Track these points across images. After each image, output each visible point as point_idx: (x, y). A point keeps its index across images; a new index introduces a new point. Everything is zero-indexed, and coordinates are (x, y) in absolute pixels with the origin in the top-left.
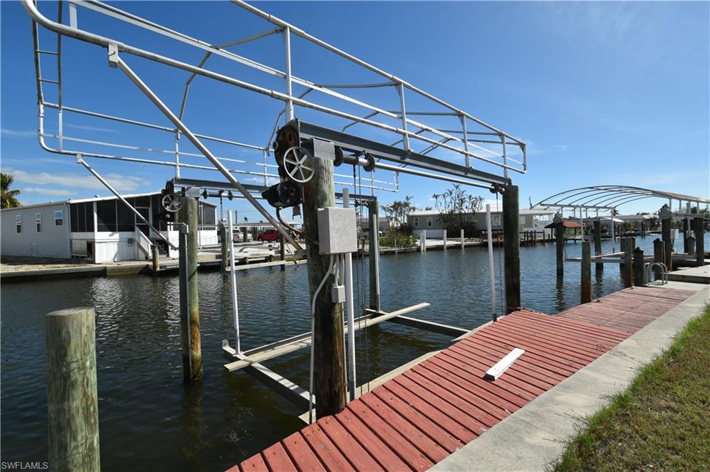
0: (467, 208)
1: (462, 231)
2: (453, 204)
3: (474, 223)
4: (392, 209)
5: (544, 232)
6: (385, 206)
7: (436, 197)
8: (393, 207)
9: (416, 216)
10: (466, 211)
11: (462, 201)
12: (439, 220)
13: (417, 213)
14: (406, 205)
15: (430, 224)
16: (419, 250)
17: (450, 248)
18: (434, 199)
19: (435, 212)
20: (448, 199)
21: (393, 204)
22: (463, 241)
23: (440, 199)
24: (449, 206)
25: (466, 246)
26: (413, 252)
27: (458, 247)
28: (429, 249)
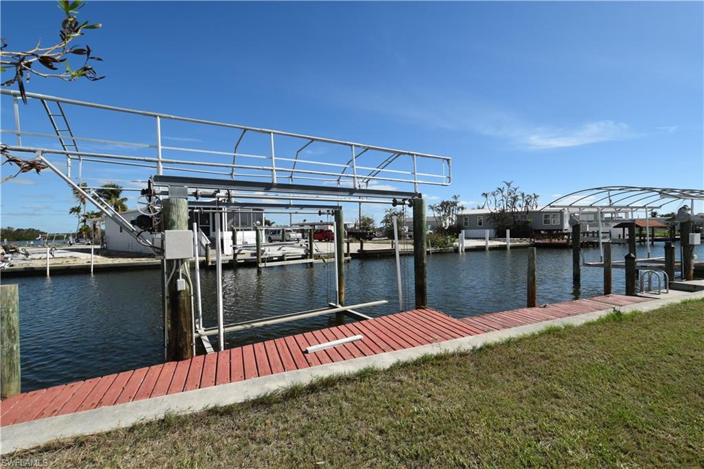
0: (520, 206)
1: (508, 232)
2: (505, 202)
3: (528, 222)
4: (440, 208)
5: (610, 233)
6: (432, 205)
7: (486, 195)
8: (442, 206)
9: (465, 215)
10: (519, 210)
11: (515, 199)
12: (489, 219)
13: (465, 212)
14: (455, 204)
15: (480, 224)
16: (456, 250)
17: (493, 249)
18: (484, 198)
19: (486, 211)
20: (499, 197)
21: (440, 203)
22: (508, 242)
23: (491, 198)
24: (499, 205)
25: (512, 247)
26: (451, 252)
27: (503, 248)
28: (468, 250)
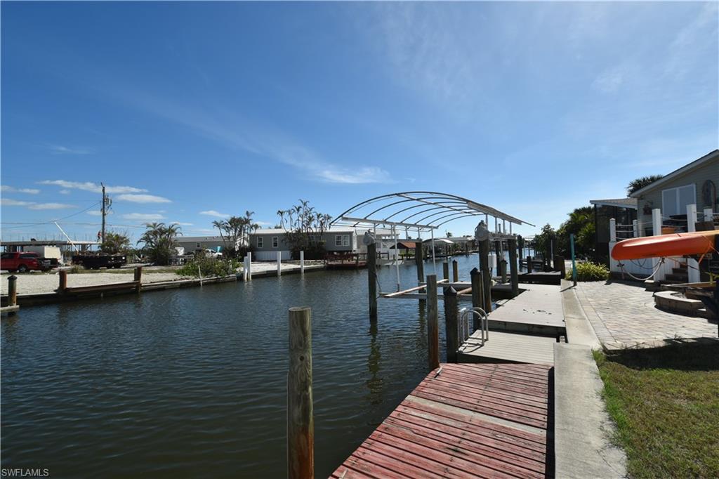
0: (315, 226)
1: (302, 253)
2: (300, 223)
3: (323, 243)
4: (229, 226)
5: (388, 253)
6: (218, 222)
7: (281, 213)
8: (230, 223)
9: (258, 235)
10: (315, 231)
11: (311, 219)
12: (285, 239)
13: (259, 231)
14: (247, 221)
15: (276, 244)
16: (240, 278)
17: (285, 273)
18: (279, 216)
19: (282, 231)
20: (295, 216)
21: (229, 219)
22: (302, 265)
23: (286, 215)
24: (295, 224)
25: (307, 271)
26: (232, 281)
27: (297, 272)
28: (256, 277)
